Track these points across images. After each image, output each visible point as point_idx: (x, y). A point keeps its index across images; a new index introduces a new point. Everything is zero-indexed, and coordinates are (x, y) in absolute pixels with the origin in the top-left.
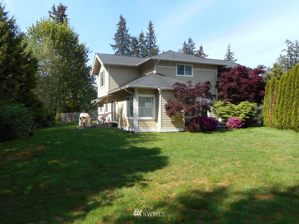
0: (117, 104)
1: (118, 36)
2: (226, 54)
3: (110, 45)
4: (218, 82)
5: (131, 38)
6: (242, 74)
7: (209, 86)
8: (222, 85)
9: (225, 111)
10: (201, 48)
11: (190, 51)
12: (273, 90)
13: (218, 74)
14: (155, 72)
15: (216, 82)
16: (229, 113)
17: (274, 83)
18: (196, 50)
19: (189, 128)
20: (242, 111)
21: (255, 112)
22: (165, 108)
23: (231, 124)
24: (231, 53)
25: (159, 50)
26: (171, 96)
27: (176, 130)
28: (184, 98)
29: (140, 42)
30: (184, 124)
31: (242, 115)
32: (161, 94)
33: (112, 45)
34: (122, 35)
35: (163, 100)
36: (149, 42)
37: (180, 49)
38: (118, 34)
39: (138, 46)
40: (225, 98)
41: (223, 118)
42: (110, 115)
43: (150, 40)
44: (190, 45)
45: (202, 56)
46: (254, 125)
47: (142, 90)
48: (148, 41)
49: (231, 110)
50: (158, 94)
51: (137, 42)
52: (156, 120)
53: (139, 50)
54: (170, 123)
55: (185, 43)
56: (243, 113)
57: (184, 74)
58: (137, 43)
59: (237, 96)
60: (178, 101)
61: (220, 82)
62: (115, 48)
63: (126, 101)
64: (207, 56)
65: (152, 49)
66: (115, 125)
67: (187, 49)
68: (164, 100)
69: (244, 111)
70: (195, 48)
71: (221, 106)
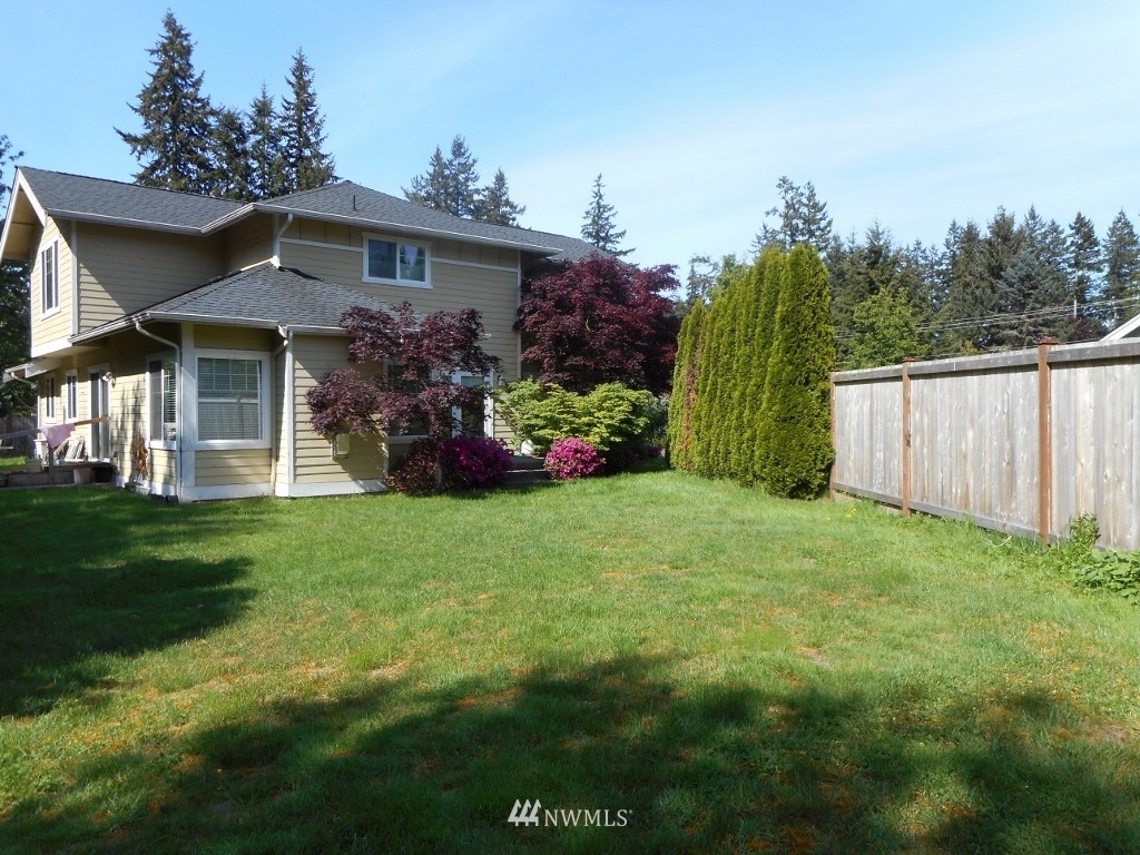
0: (114, 385)
1: (157, 101)
2: (589, 208)
3: (121, 134)
4: (520, 311)
5: (213, 113)
6: (604, 285)
7: (474, 326)
8: (536, 324)
9: (543, 414)
10: (500, 179)
11: (456, 187)
12: (694, 347)
13: (523, 282)
14: (275, 261)
15: (514, 311)
16: (554, 423)
17: (698, 325)
18: (480, 185)
19: (404, 479)
20: (598, 418)
21: (642, 421)
22: (309, 403)
23: (560, 461)
24: (605, 207)
25: (335, 174)
26: (331, 357)
27: (354, 488)
28: (386, 369)
29: (254, 132)
30: (386, 465)
31: (597, 430)
32: (290, 348)
33: (130, 135)
34: (172, 99)
35: (298, 373)
36: (293, 139)
37: (419, 179)
38: (155, 90)
39: (245, 152)
40: (547, 371)
41: (537, 441)
42: (87, 431)
43: (300, 129)
44: (459, 164)
45: (504, 209)
46: (648, 465)
47: (211, 333)
48: (291, 133)
49: (562, 413)
50: (280, 349)
51: (242, 134)
52: (274, 450)
53: (249, 167)
54: (330, 461)
55: (438, 157)
56: (601, 423)
57: (394, 277)
58: (243, 138)
59: (585, 365)
60: (360, 379)
61: (526, 311)
62: (144, 150)
63: (148, 373)
64: (522, 211)
65: (306, 169)
66: (105, 473)
67: (444, 177)
68: (305, 373)
69: (605, 418)
70: (476, 178)
71: (533, 397)
